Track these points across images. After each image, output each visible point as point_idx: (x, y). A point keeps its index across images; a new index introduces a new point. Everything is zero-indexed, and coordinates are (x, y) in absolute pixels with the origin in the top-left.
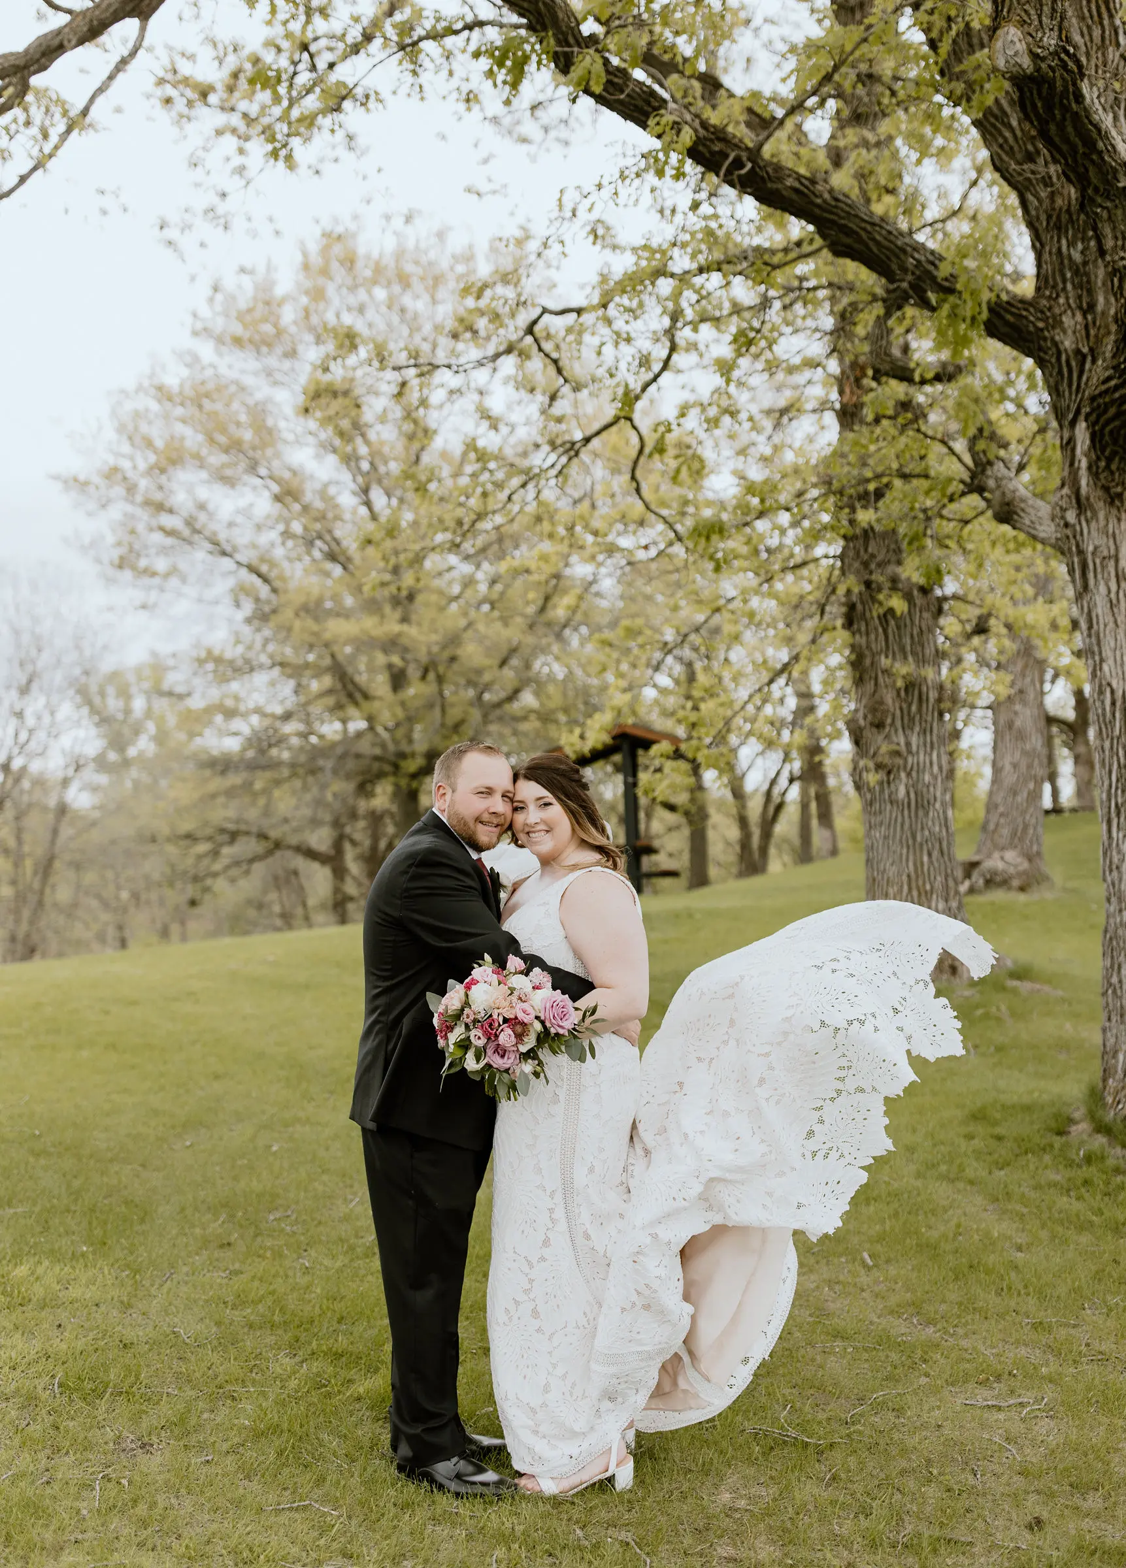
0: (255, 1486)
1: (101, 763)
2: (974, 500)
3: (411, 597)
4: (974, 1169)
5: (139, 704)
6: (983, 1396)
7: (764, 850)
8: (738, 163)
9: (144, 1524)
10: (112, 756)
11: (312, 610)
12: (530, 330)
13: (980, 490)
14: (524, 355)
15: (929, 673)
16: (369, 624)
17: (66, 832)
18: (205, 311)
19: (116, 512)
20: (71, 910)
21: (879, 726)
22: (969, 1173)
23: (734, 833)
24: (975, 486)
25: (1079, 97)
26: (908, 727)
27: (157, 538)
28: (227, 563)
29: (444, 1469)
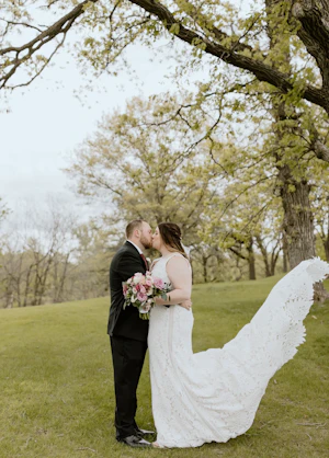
0: (73, 443)
1: (80, 250)
2: (312, 153)
3: (162, 197)
4: (314, 355)
5: (90, 233)
6: (306, 422)
7: (273, 270)
8: (226, 54)
9: (37, 452)
10: (83, 248)
11: (133, 202)
12: (178, 113)
13: (313, 150)
14: (177, 120)
15: (306, 209)
16: (148, 205)
17: (69, 269)
18: (101, 121)
19: (79, 178)
20: (71, 292)
21: (292, 225)
22: (312, 357)
23: (264, 265)
24: (312, 148)
25: (321, 23)
26: (301, 225)
27: (90, 184)
28: (109, 191)
29: (129, 439)
